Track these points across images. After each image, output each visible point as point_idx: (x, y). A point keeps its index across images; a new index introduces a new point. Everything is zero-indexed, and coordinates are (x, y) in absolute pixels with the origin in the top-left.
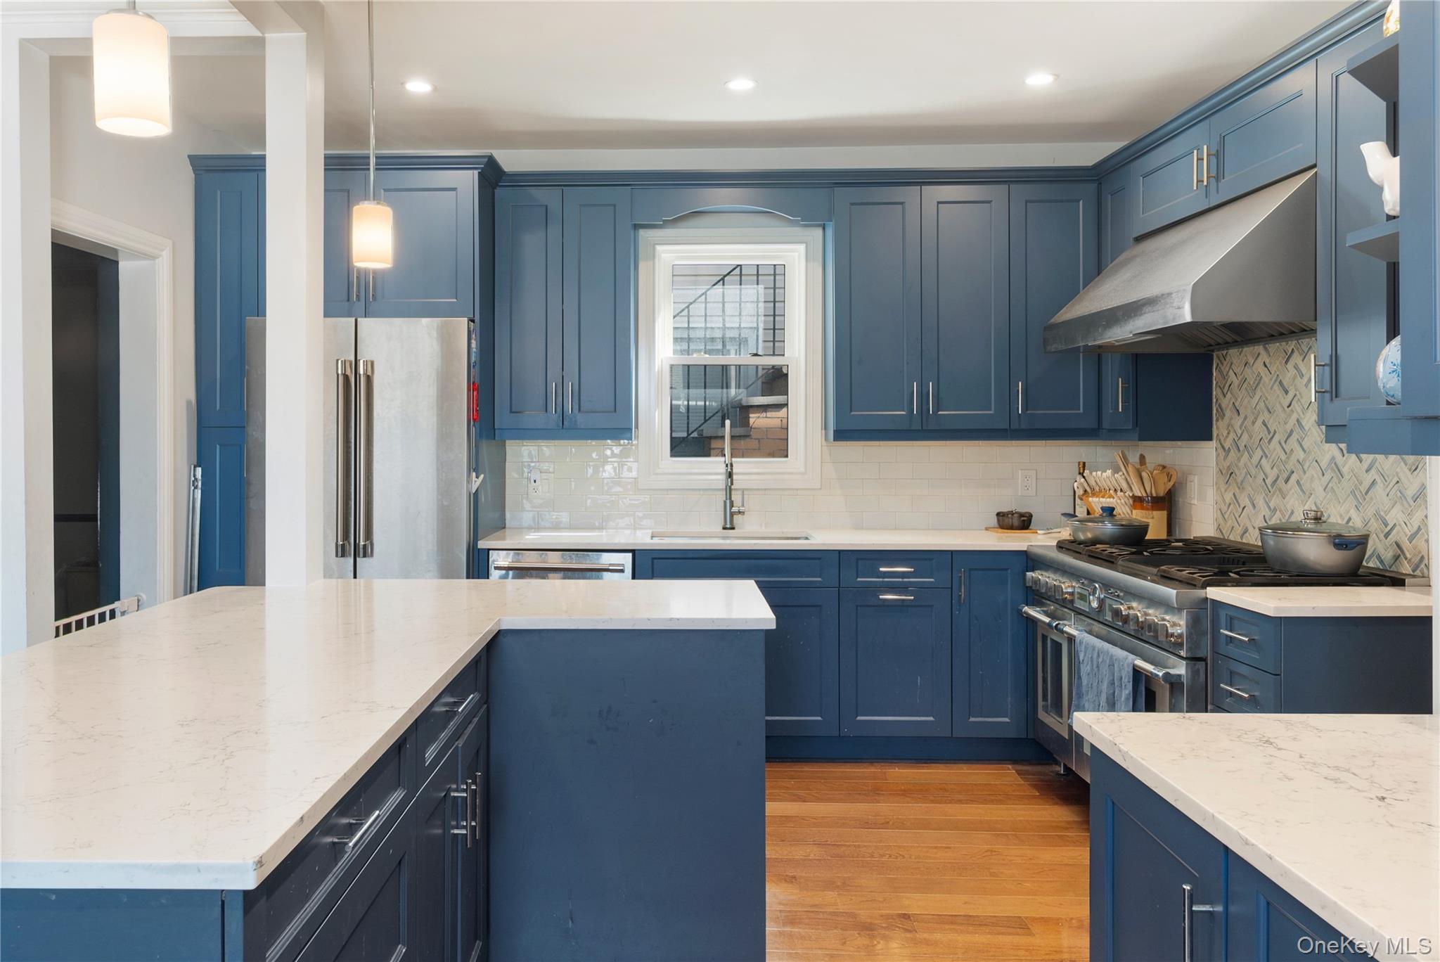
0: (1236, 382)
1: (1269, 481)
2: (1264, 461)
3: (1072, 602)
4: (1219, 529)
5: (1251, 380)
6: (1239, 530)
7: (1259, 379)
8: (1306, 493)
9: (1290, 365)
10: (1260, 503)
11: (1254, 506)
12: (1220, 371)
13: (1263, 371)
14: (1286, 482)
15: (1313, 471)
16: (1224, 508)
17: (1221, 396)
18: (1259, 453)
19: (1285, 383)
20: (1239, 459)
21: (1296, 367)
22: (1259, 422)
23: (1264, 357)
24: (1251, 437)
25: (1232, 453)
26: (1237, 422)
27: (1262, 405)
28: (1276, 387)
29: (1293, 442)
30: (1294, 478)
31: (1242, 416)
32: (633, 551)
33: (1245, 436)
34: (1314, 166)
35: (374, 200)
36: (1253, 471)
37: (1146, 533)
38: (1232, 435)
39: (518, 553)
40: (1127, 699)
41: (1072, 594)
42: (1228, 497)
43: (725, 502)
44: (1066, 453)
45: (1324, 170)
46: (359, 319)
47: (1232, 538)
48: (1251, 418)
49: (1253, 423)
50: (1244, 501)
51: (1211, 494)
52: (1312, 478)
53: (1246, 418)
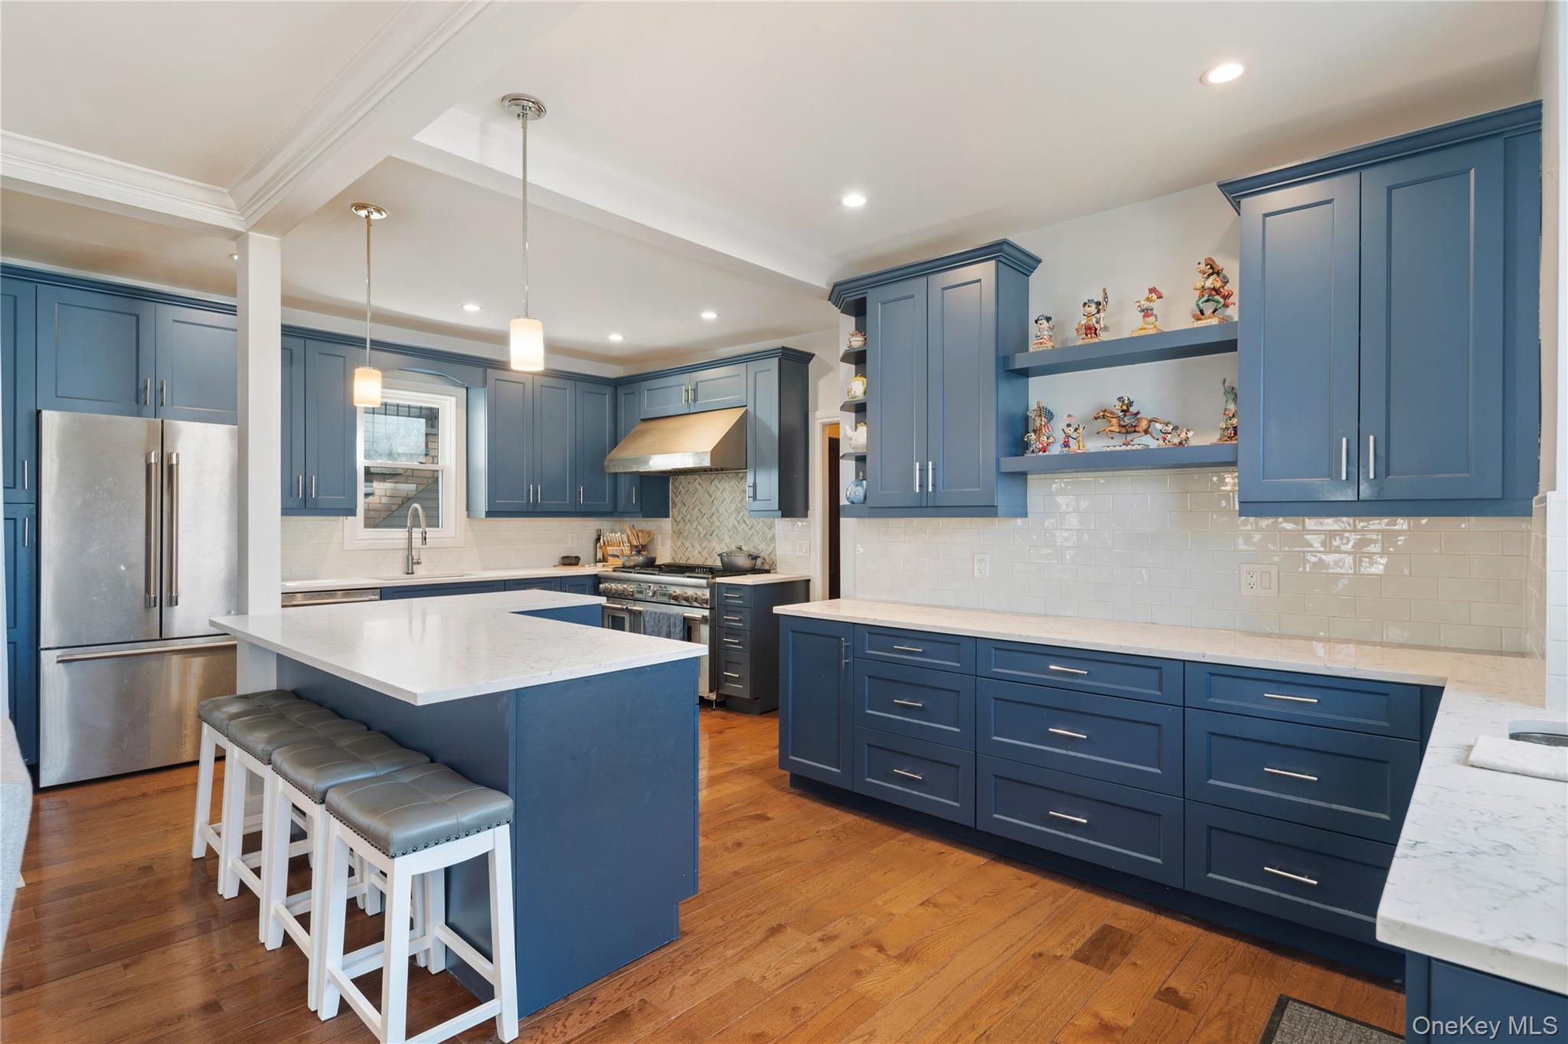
0: (683, 491)
1: (701, 536)
2: (699, 527)
3: (632, 595)
4: (673, 559)
5: (692, 490)
6: (685, 559)
7: (696, 490)
8: (721, 540)
9: (713, 485)
10: (696, 545)
11: (693, 547)
12: (675, 486)
13: (698, 487)
14: (711, 535)
15: (725, 530)
16: (676, 549)
17: (674, 497)
18: (696, 523)
19: (710, 492)
20: (685, 526)
21: (715, 485)
22: (696, 510)
23: (699, 480)
24: (692, 516)
25: (681, 524)
26: (684, 510)
27: (698, 502)
28: (706, 493)
29: (714, 517)
30: (714, 534)
31: (687, 506)
32: (381, 588)
33: (689, 516)
34: (746, 406)
35: (370, 366)
36: (693, 531)
37: (655, 561)
38: (681, 515)
39: (289, 596)
40: (680, 631)
41: (633, 592)
42: (679, 543)
43: (408, 557)
44: (592, 525)
45: (750, 408)
46: (165, 421)
47: (680, 562)
48: (691, 507)
49: (693, 510)
50: (687, 544)
51: (669, 543)
52: (723, 534)
53: (689, 507)
